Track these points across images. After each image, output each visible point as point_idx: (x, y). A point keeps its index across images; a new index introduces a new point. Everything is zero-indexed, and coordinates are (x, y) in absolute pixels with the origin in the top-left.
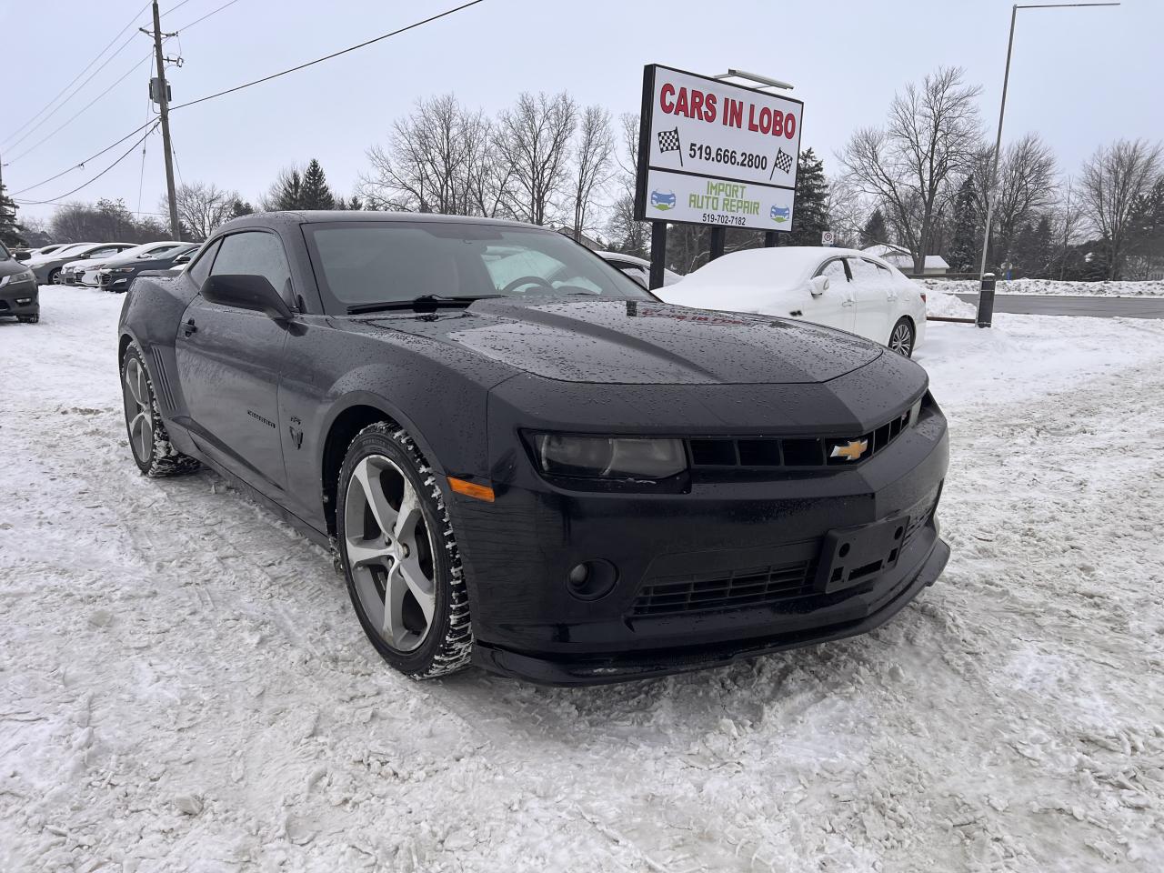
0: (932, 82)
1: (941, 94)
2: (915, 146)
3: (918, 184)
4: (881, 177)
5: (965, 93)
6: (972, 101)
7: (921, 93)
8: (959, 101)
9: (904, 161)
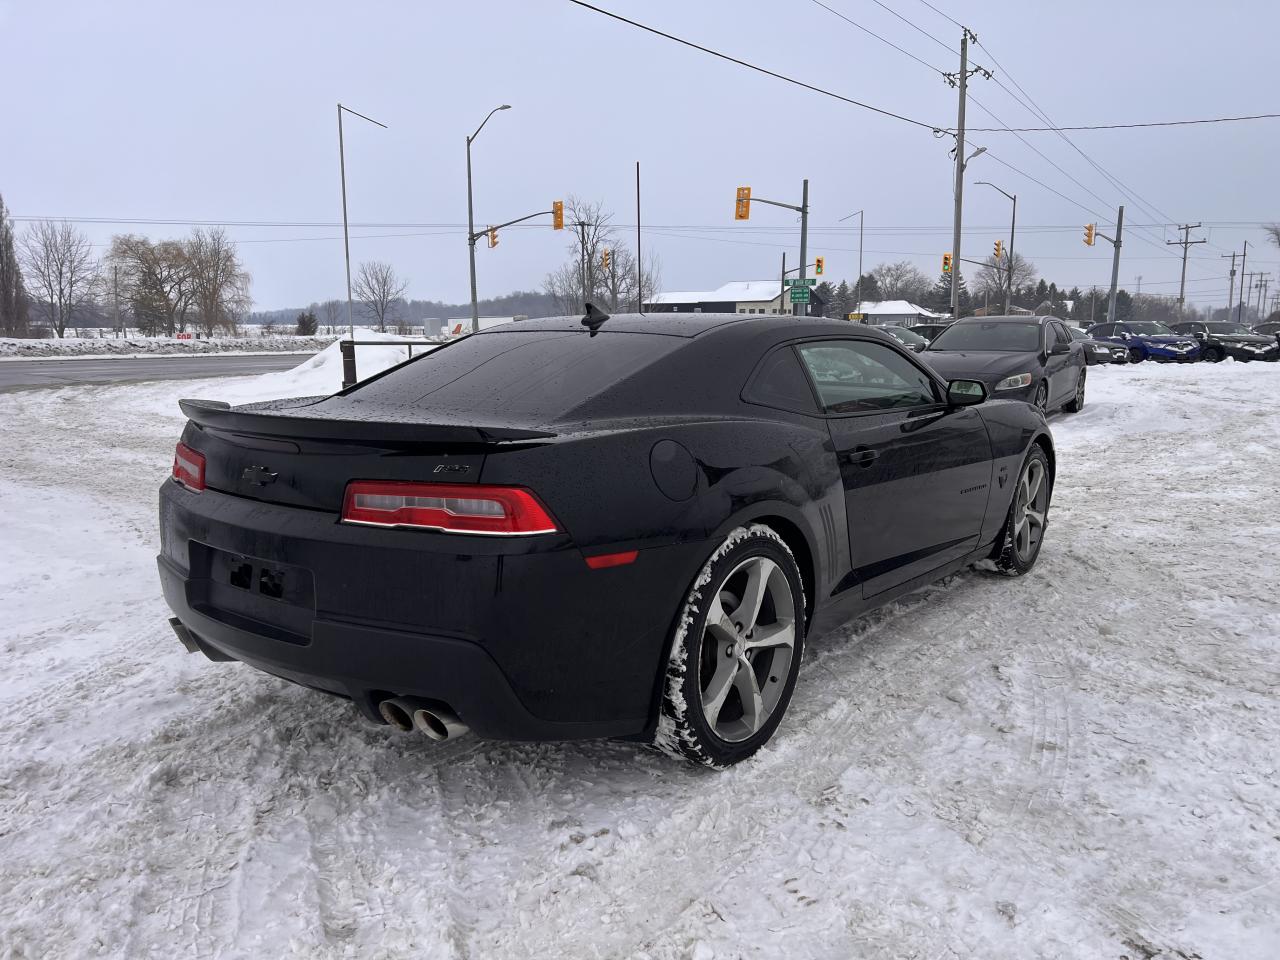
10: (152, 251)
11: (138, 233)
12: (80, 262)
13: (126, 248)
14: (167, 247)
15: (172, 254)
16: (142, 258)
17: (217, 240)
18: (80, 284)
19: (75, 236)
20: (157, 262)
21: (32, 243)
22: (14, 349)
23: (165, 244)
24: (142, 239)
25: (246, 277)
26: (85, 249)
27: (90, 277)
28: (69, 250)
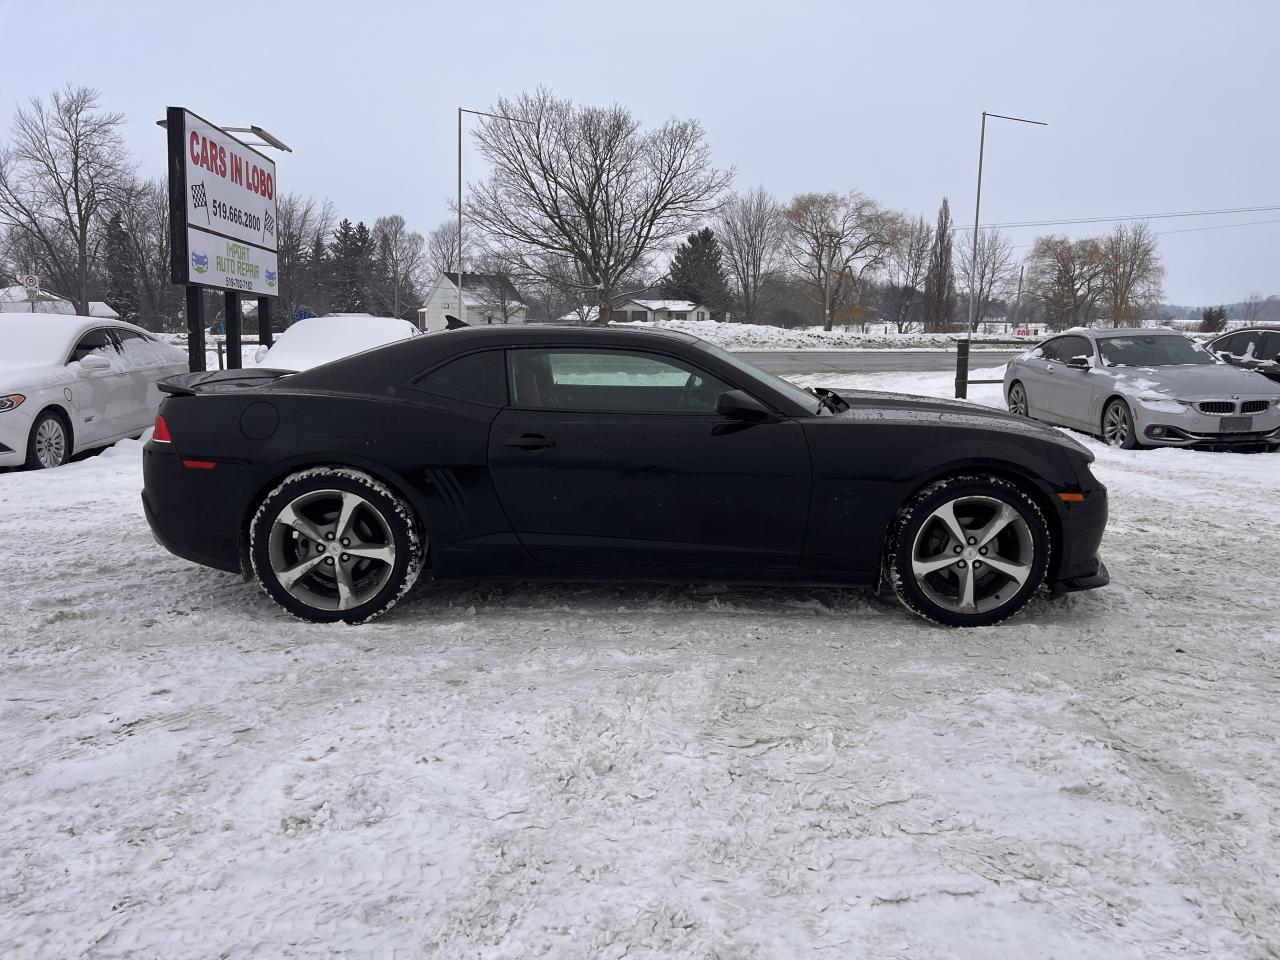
0: (63, 99)
1: (75, 116)
2: (53, 172)
3: (63, 216)
4: (15, 205)
5: (105, 120)
6: (115, 129)
7: (50, 109)
8: (101, 127)
9: (40, 188)
10: (1069, 249)
11: (1058, 233)
12: (1001, 264)
13: (1047, 248)
14: (1083, 244)
15: (1090, 251)
16: (1059, 256)
17: (1138, 233)
18: (997, 284)
19: (1001, 239)
20: (1072, 260)
21: (964, 248)
22: (859, 342)
23: (1083, 242)
24: (1062, 239)
25: (1160, 270)
26: (1006, 253)
27: (1008, 277)
28: (994, 253)
